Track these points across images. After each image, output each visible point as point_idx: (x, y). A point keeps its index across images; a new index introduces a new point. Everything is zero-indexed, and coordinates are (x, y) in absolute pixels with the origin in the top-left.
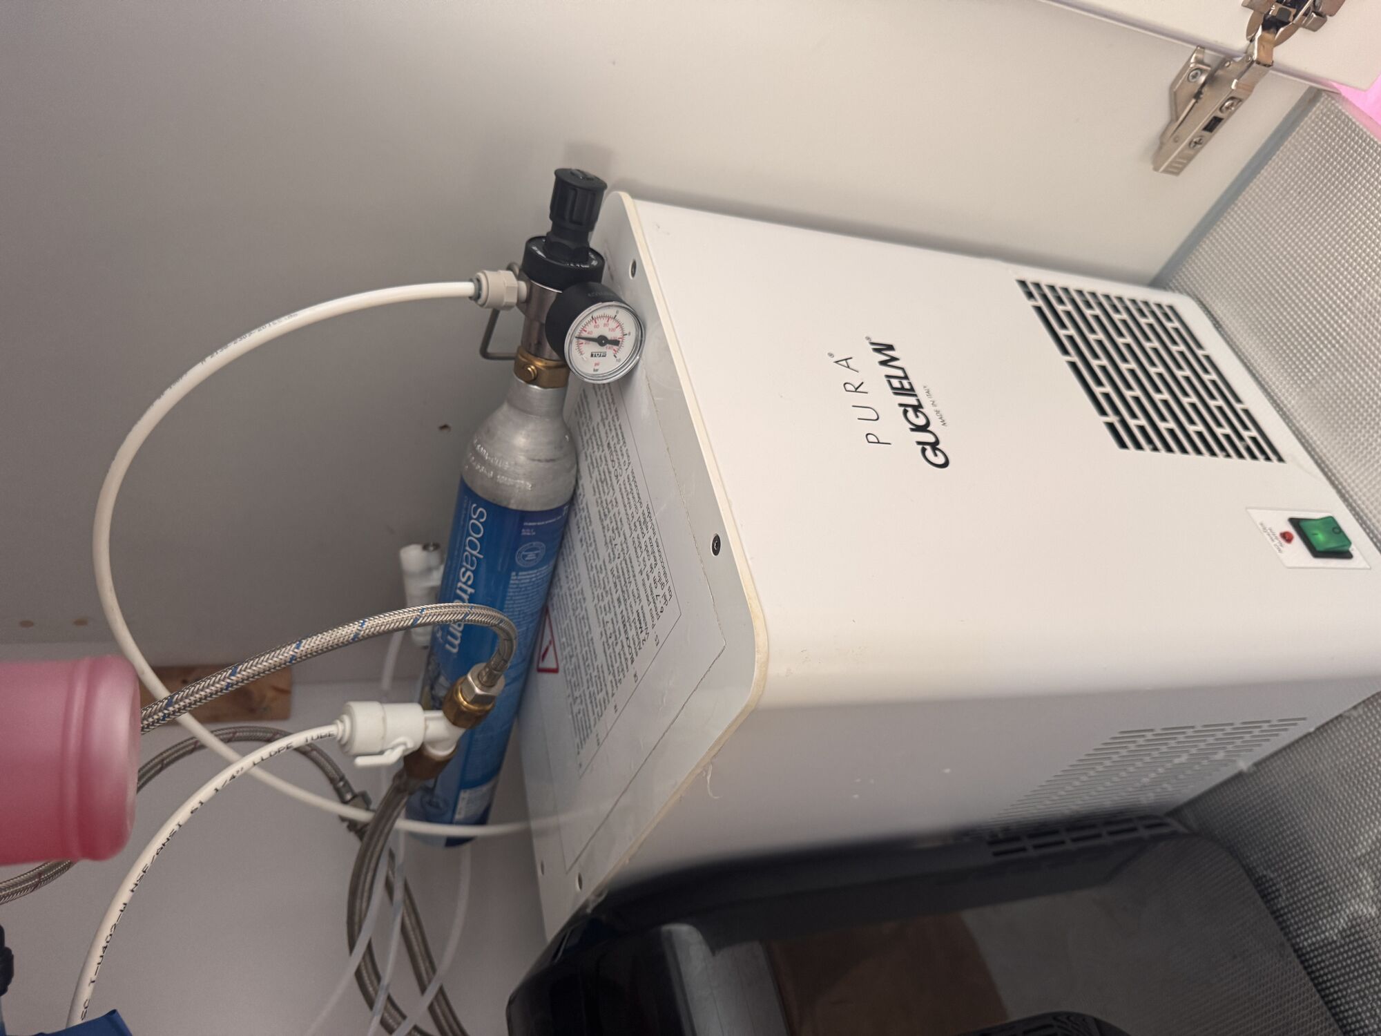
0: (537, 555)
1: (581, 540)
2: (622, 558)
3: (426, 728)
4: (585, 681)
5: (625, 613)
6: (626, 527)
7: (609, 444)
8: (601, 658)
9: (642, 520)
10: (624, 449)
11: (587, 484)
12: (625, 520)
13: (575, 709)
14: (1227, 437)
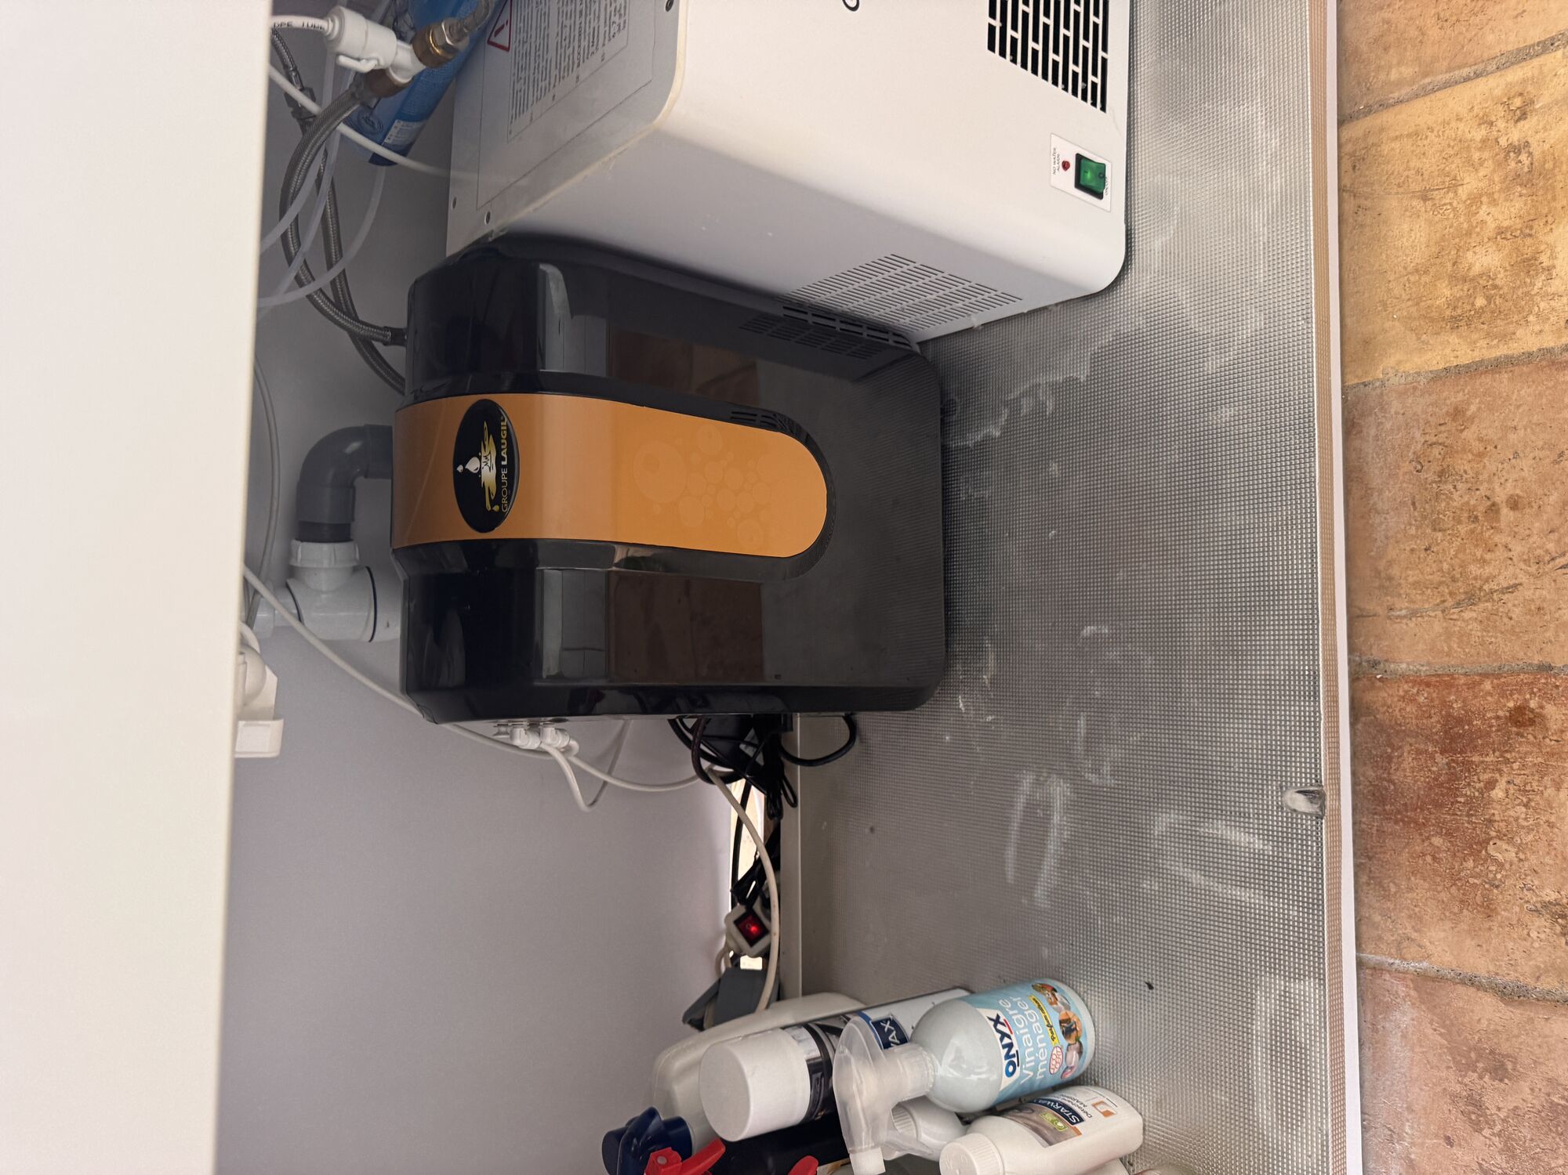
3: (396, 54)
4: (532, 67)
5: (583, 25)
13: (518, 87)
14: (1075, 74)
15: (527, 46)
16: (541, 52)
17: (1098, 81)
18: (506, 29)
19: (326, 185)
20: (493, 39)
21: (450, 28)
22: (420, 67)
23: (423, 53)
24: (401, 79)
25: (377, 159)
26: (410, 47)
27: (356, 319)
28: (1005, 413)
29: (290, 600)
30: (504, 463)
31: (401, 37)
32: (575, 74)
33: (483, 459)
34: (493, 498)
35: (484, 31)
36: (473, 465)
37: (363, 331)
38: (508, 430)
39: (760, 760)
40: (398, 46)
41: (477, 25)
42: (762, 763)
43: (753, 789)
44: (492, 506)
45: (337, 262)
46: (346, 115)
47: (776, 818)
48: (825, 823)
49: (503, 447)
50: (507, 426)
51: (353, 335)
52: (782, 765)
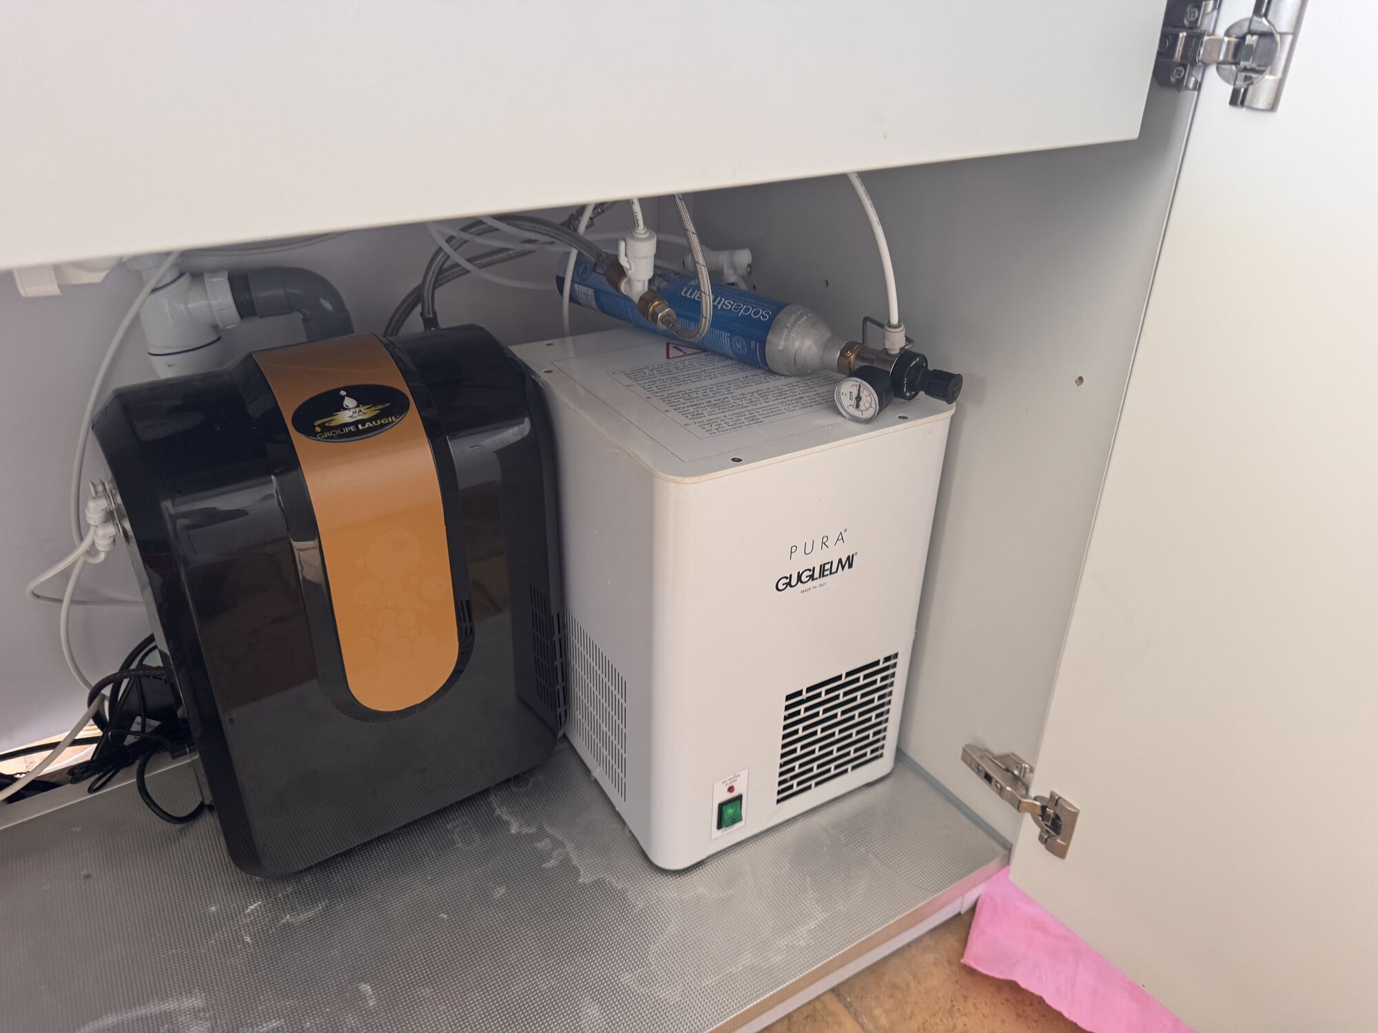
0: (739, 349)
1: (747, 377)
2: (734, 404)
3: (639, 281)
4: (662, 378)
5: (703, 405)
6: (751, 408)
7: (802, 398)
8: (677, 389)
9: (755, 418)
10: (797, 408)
11: (780, 382)
12: (755, 407)
13: (646, 371)
14: (793, 769)
15: (675, 370)
16: (674, 381)
17: (795, 789)
18: (681, 354)
19: (529, 247)
20: (671, 346)
21: (668, 314)
22: (636, 300)
23: (646, 300)
24: (623, 287)
25: (560, 281)
26: (646, 289)
27: (434, 288)
28: (533, 830)
29: (169, 279)
30: (360, 426)
31: (650, 281)
32: (669, 408)
33: (357, 410)
34: (327, 424)
35: (674, 338)
36: (349, 402)
37: (427, 296)
38: (389, 423)
39: (130, 740)
40: (644, 281)
41: (677, 333)
42: (127, 743)
43: (95, 746)
44: (318, 426)
45: (474, 265)
46: (584, 252)
47: (70, 777)
48: (79, 829)
49: (374, 423)
50: (393, 422)
51: (420, 288)
52: (129, 764)
